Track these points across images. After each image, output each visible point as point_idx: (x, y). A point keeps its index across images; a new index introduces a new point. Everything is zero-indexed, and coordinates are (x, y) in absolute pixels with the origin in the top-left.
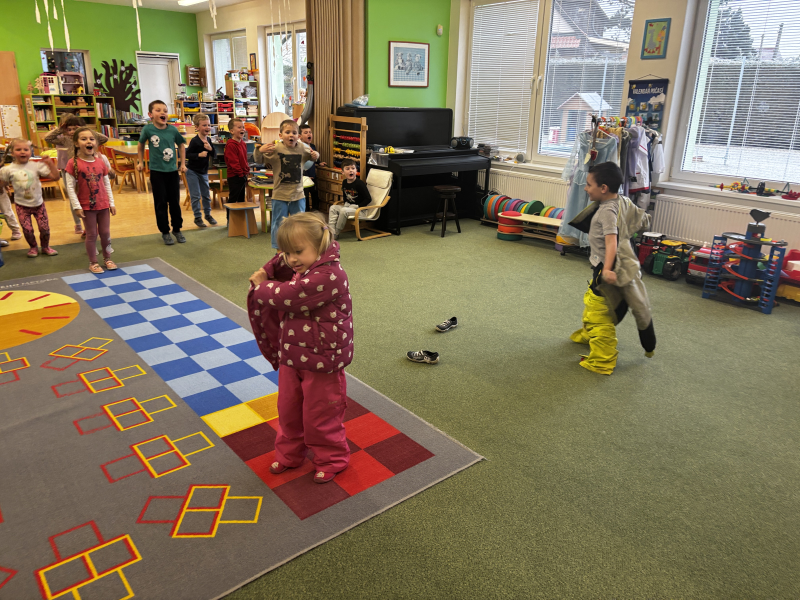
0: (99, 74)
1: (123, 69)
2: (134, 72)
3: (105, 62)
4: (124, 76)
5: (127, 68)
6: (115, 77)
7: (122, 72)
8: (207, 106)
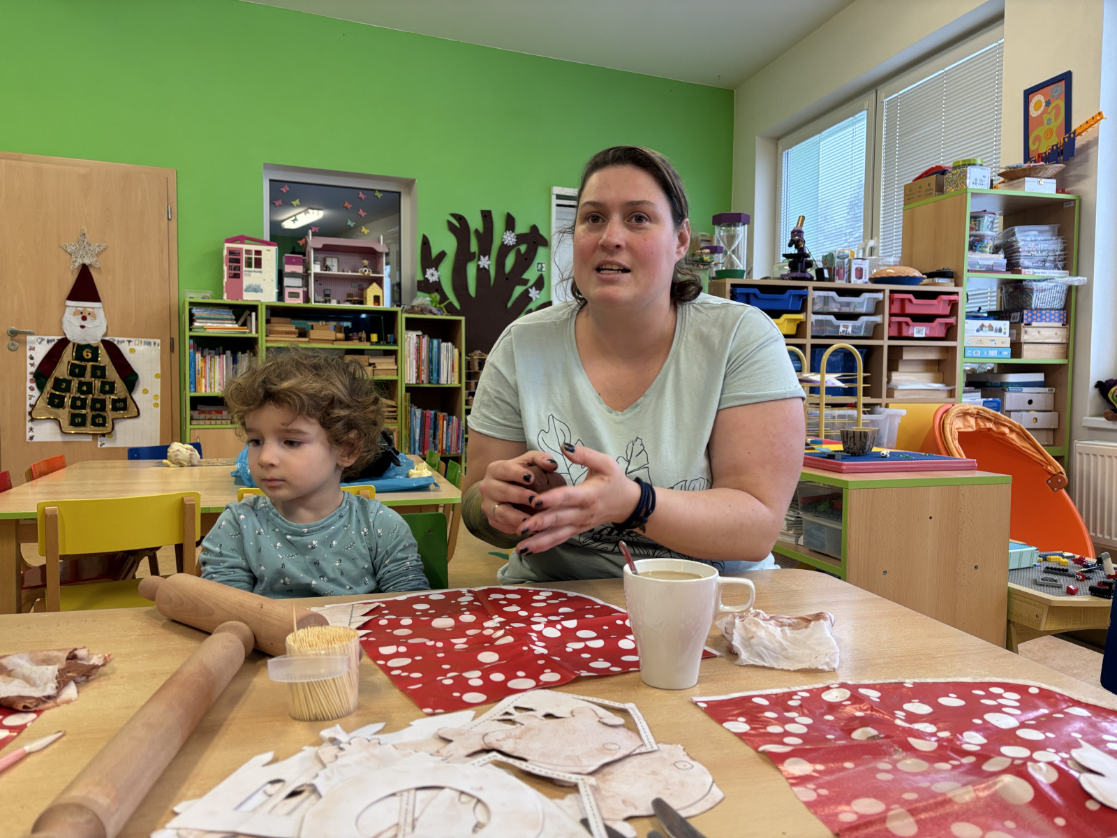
0: (435, 252)
1: (510, 239)
2: (541, 251)
3: (460, 218)
4: (510, 261)
5: (521, 239)
6: (484, 262)
7: (504, 250)
8: (839, 306)
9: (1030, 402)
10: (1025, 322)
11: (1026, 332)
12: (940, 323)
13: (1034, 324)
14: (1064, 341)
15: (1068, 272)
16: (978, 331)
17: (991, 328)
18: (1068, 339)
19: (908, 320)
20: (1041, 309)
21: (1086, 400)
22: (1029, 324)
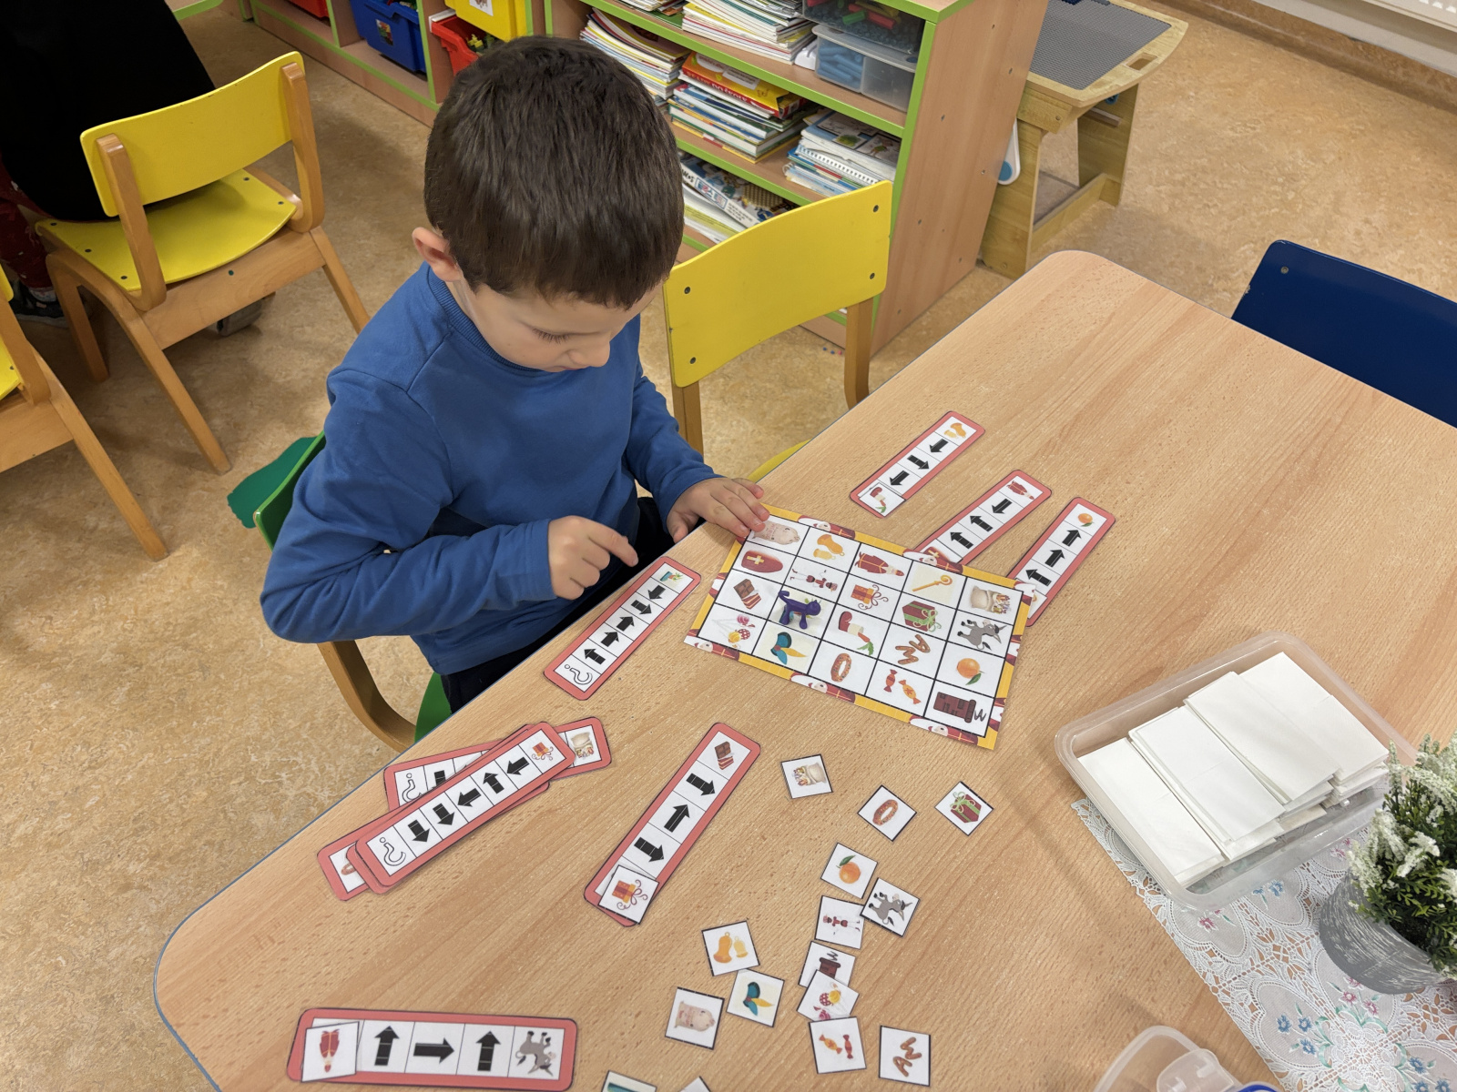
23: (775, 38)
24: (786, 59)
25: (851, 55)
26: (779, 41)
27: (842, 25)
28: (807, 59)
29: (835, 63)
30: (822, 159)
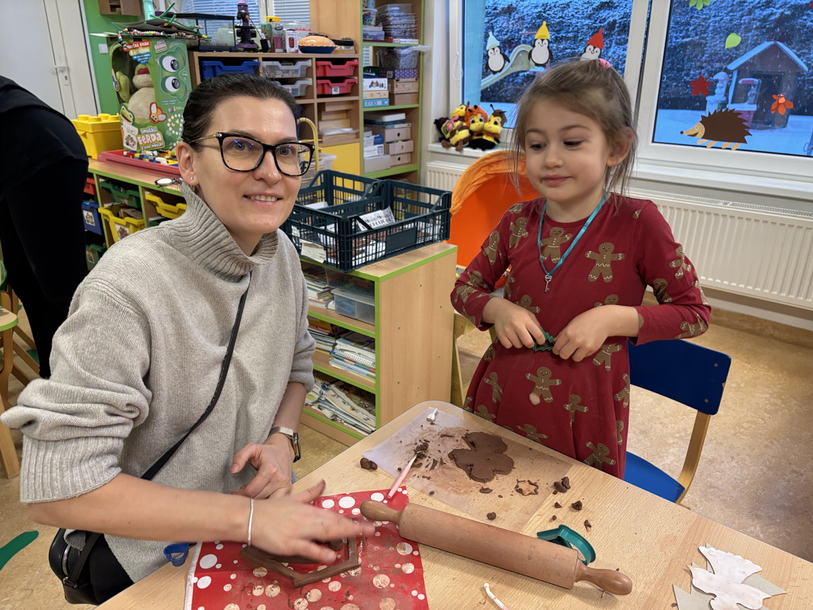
8: (282, 73)
9: (399, 135)
10: (396, 78)
11: (397, 86)
12: (348, 83)
13: (401, 80)
14: (417, 91)
15: (417, 40)
16: (370, 87)
17: (377, 84)
18: (419, 90)
19: (328, 81)
20: (404, 69)
21: (429, 131)
22: (397, 80)
23: (317, 297)
24: (323, 306)
25: (350, 301)
26: (319, 298)
27: (345, 288)
28: (332, 305)
29: (343, 306)
30: (346, 354)
